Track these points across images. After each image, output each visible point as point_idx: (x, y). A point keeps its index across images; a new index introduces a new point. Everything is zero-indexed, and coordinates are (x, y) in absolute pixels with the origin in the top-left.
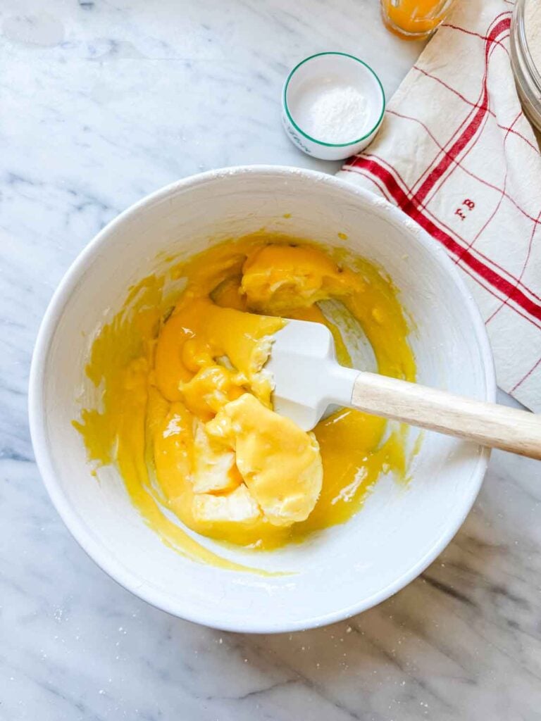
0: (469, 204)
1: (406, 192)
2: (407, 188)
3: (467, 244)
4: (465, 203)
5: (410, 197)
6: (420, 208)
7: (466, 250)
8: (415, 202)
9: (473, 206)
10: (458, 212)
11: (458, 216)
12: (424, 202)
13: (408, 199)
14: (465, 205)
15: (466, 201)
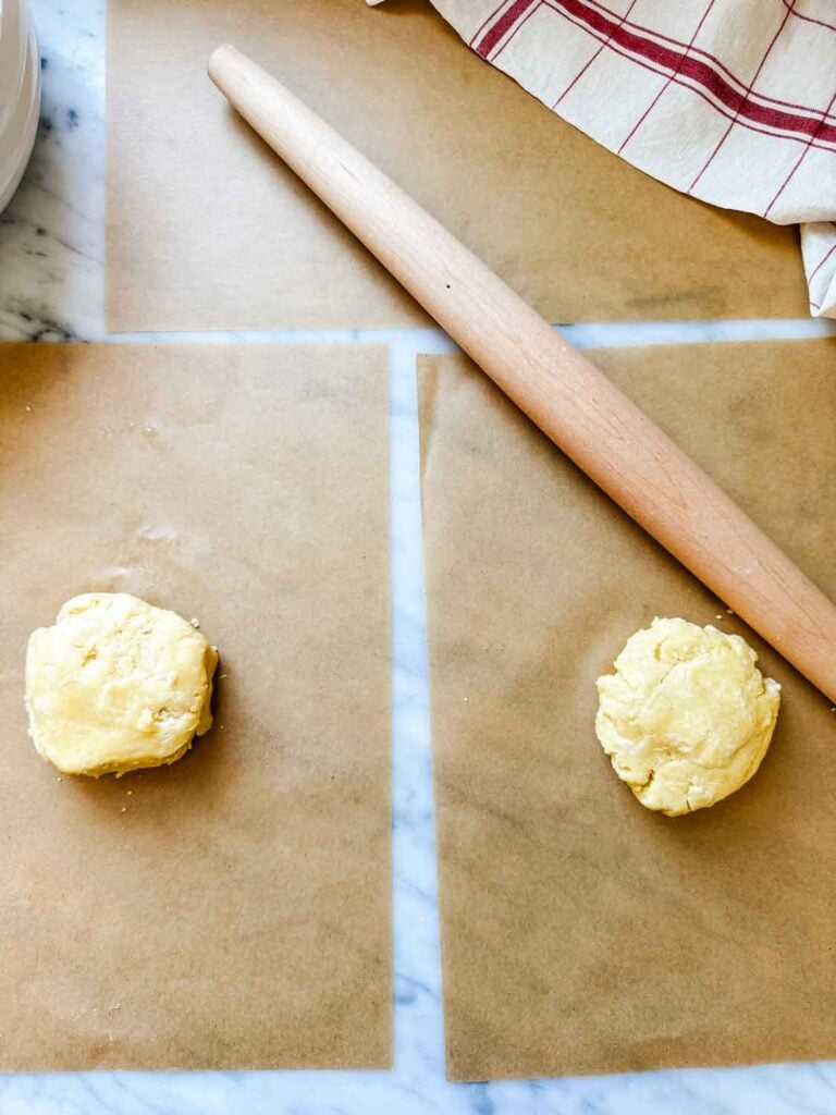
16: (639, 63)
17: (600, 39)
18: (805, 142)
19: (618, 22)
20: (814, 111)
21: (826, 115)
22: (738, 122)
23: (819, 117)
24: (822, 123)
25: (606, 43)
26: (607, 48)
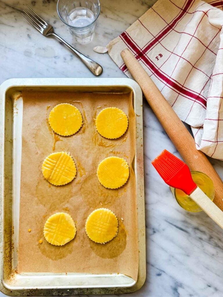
0: (160, 56)
1: (140, 50)
2: (140, 48)
3: (158, 68)
4: (159, 55)
5: (141, 51)
6: (144, 55)
7: (157, 70)
8: (143, 53)
9: (162, 56)
10: (157, 58)
11: (156, 59)
12: (146, 53)
13: (140, 52)
14: (159, 56)
15: (160, 54)
16: (160, 80)
17: (152, 72)
18: (194, 101)
19: (157, 69)
20: (197, 93)
21: (200, 94)
22: (180, 94)
23: (198, 95)
24: (198, 96)
25: (153, 74)
26: (153, 75)
